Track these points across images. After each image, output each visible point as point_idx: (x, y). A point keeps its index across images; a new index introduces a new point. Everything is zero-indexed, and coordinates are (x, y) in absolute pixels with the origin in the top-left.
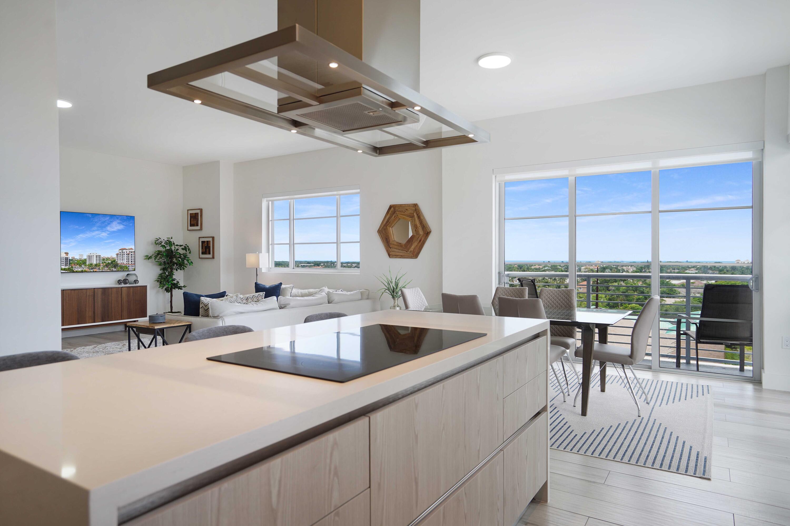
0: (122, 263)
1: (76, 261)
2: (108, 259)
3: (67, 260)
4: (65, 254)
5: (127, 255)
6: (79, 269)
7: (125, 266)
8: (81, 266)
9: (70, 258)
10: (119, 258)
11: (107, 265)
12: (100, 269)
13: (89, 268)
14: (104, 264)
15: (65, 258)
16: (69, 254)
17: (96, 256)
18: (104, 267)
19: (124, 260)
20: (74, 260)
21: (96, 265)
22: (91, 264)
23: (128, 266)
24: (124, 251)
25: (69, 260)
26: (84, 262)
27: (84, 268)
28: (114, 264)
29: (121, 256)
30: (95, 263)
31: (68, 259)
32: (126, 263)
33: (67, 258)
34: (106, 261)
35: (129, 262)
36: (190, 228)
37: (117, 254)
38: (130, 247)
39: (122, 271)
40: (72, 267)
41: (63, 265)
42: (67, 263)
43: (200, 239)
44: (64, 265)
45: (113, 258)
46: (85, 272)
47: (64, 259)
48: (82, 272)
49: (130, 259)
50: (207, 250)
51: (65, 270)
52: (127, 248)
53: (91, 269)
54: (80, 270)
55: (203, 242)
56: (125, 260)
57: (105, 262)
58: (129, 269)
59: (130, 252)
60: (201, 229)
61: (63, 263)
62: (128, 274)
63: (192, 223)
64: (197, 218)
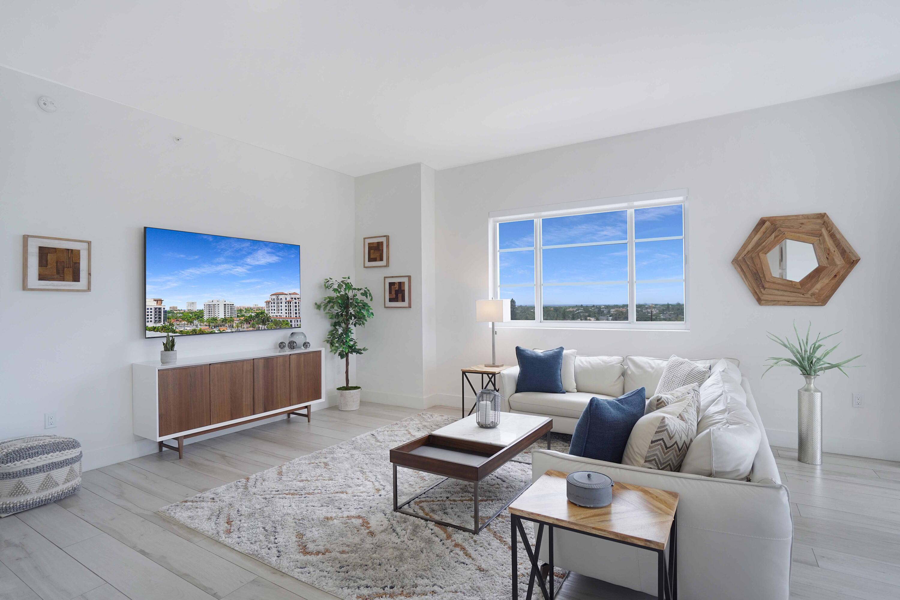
0: (277, 316)
1: (180, 313)
2: (248, 310)
3: (160, 312)
4: (156, 302)
5: (286, 303)
6: (186, 328)
7: (284, 321)
8: (191, 322)
9: (167, 309)
10: (270, 308)
11: (248, 320)
12: (233, 327)
13: (209, 326)
14: (242, 318)
15: (156, 309)
16: (163, 302)
17: (225, 305)
18: (241, 323)
19: (280, 311)
20: (175, 312)
21: (225, 320)
22: (215, 319)
23: (289, 320)
24: (280, 297)
25: (165, 312)
26: (199, 315)
27: (199, 326)
28: (262, 317)
29: (275, 305)
30: (221, 316)
31: (163, 310)
32: (286, 316)
33: (160, 309)
34: (245, 312)
35: (292, 315)
36: (368, 264)
37: (268, 303)
38: (292, 292)
39: (278, 329)
40: (172, 325)
41: (151, 321)
42: (160, 318)
43: (386, 279)
44: (153, 321)
45: (259, 309)
46: (202, 333)
47: (153, 310)
48: (194, 333)
49: (292, 310)
50: (400, 295)
51: (155, 330)
52: (286, 293)
53: (213, 327)
54: (188, 328)
55: (391, 284)
56: (284, 311)
57: (243, 316)
58: (291, 325)
59: (292, 299)
60: (387, 266)
61: (151, 318)
62: (292, 333)
63: (372, 257)
64: (380, 249)
